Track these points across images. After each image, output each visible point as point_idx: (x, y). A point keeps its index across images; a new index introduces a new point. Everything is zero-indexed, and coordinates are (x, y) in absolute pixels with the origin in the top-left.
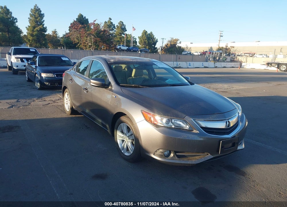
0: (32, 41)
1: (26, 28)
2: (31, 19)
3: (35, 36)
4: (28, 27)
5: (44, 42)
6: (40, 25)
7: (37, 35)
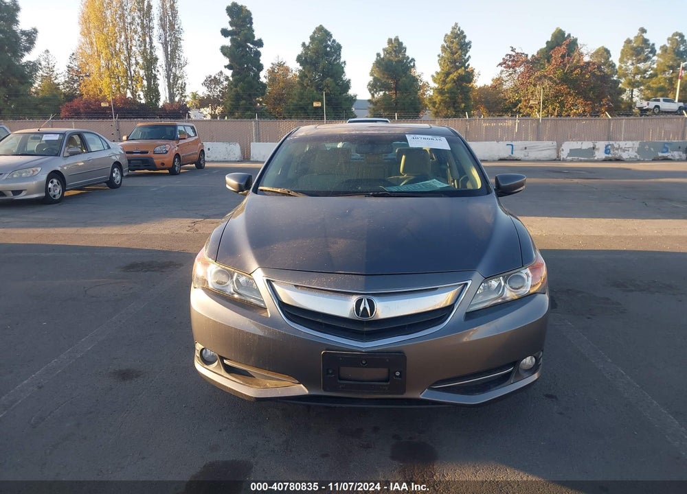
0: (440, 104)
1: (433, 76)
2: (442, 57)
3: (448, 92)
4: (435, 75)
5: (463, 105)
6: (461, 67)
7: (450, 91)
